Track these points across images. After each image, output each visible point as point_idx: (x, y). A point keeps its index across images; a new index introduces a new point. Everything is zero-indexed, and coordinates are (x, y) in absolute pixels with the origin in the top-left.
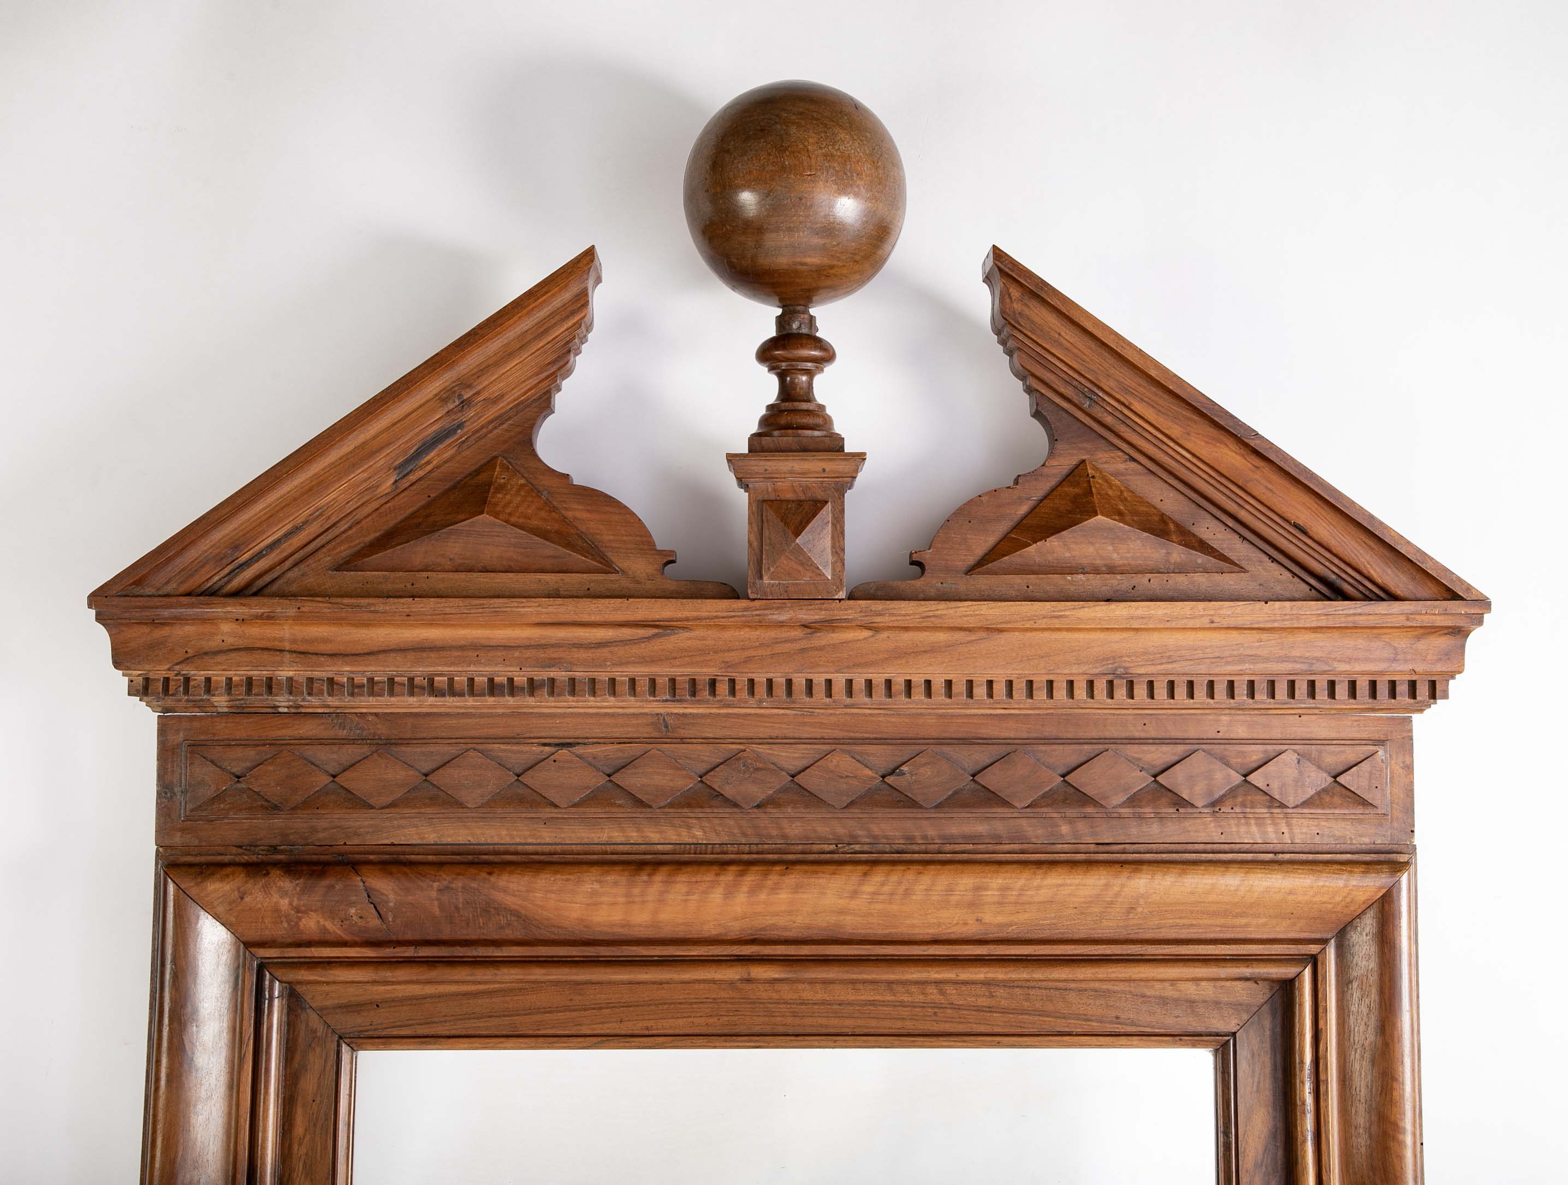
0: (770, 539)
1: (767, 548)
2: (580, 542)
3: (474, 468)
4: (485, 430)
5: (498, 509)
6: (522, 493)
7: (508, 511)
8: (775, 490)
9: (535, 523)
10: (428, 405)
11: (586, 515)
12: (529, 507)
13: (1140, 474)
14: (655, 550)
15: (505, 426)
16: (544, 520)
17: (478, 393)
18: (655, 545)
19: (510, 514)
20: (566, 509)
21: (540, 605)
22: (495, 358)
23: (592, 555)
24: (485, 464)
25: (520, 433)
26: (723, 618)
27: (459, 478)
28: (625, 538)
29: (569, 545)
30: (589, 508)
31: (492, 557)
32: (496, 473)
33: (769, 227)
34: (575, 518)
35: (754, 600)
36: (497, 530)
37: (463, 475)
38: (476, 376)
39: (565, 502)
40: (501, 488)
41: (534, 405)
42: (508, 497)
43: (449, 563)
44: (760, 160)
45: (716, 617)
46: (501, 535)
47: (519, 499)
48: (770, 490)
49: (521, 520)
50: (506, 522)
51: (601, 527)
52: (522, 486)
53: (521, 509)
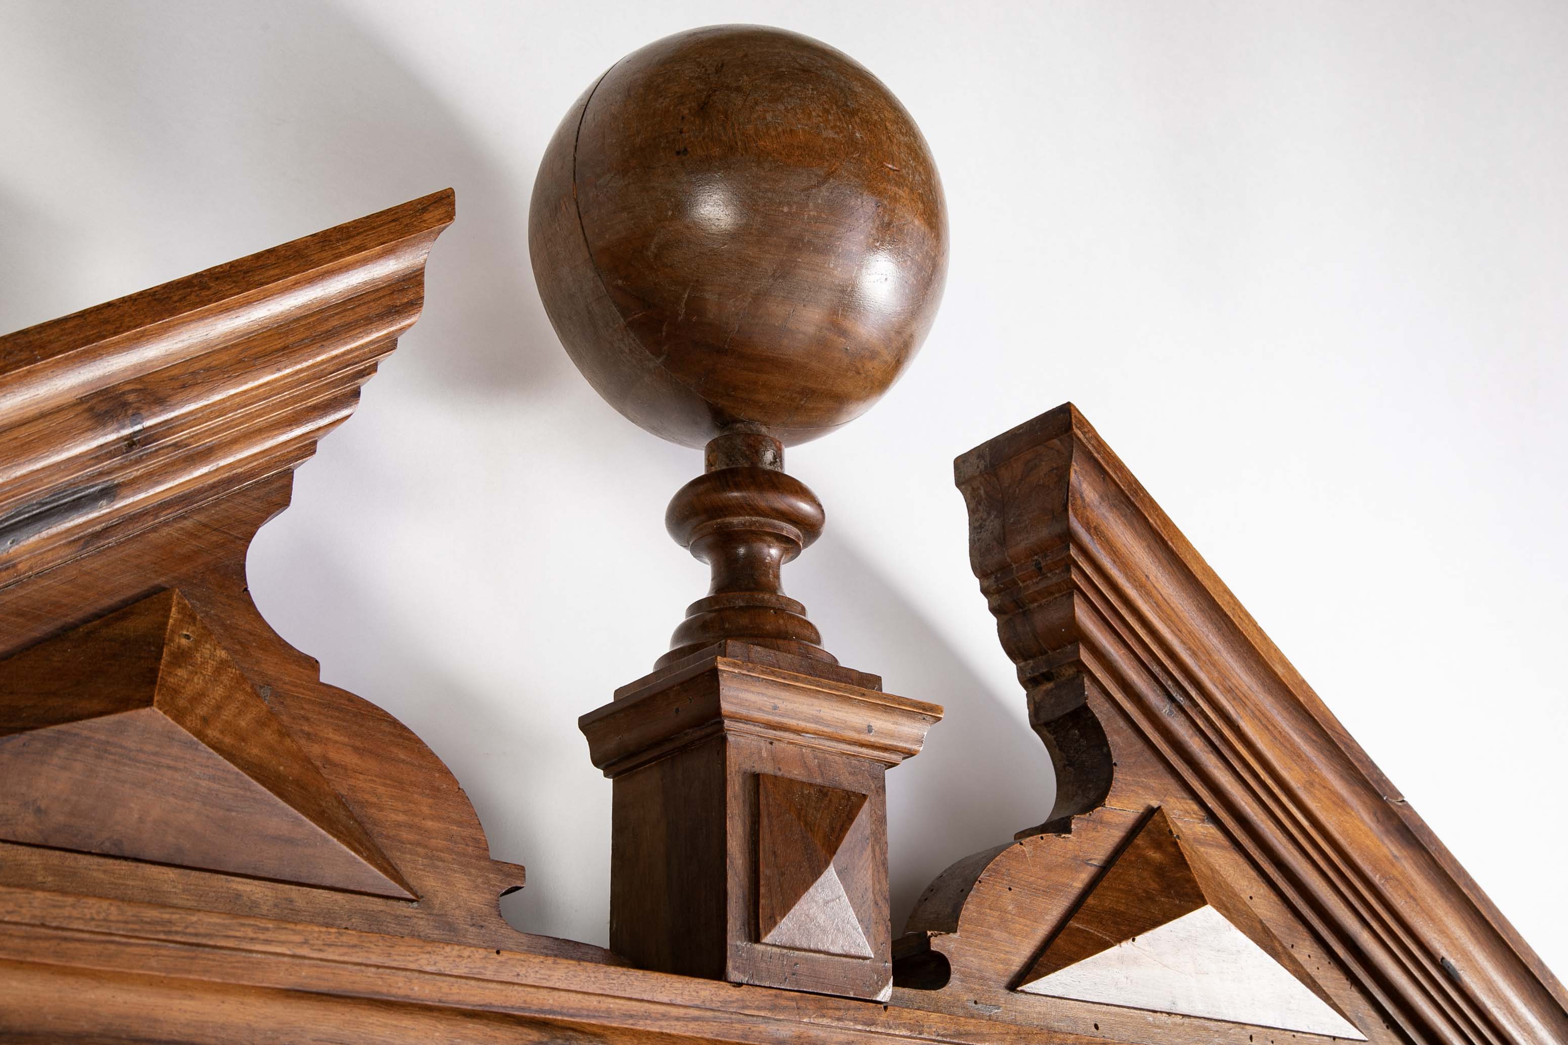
0: (774, 853)
1: (768, 872)
2: (342, 815)
3: (106, 602)
4: (150, 522)
5: (181, 702)
6: (225, 679)
7: (202, 711)
8: (774, 758)
9: (254, 751)
10: (60, 418)
11: (351, 759)
12: (240, 713)
13: (1222, 847)
14: (487, 858)
15: (188, 523)
16: (272, 750)
17: (169, 427)
18: (487, 849)
19: (205, 720)
20: (308, 736)
21: (306, 942)
22: (225, 357)
23: (367, 849)
24: (137, 599)
25: (222, 546)
26: (678, 1019)
27: (69, 619)
28: (429, 824)
29: (322, 818)
30: (358, 744)
31: (141, 820)
32: (171, 621)
33: (816, 241)
34: (327, 761)
35: (739, 985)
36: (175, 751)
37: (79, 615)
38: (176, 384)
39: (307, 719)
40: (182, 657)
41: (255, 494)
42: (198, 682)
43: (30, 818)
44: (810, 114)
45: (665, 1017)
46: (181, 765)
47: (219, 691)
48: (764, 754)
49: (228, 740)
50: (200, 735)
51: (381, 789)
52: (222, 662)
53: (227, 714)
